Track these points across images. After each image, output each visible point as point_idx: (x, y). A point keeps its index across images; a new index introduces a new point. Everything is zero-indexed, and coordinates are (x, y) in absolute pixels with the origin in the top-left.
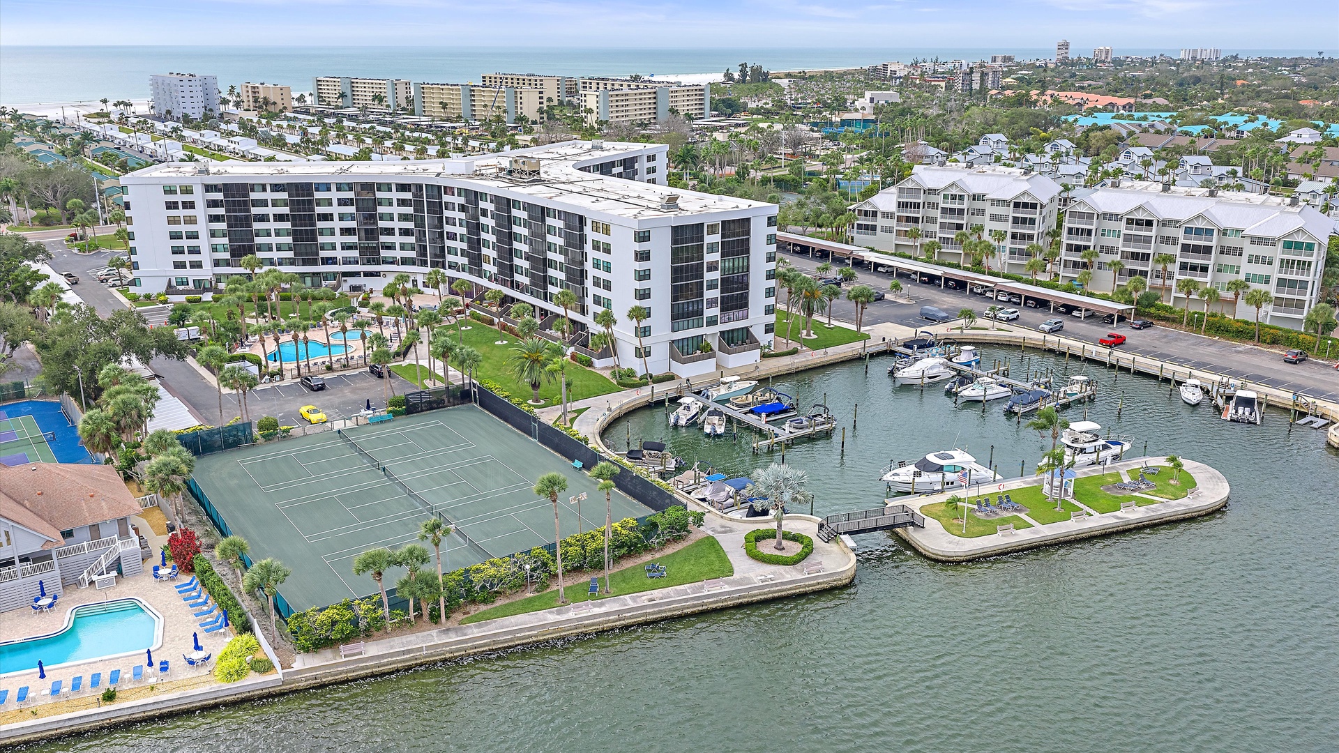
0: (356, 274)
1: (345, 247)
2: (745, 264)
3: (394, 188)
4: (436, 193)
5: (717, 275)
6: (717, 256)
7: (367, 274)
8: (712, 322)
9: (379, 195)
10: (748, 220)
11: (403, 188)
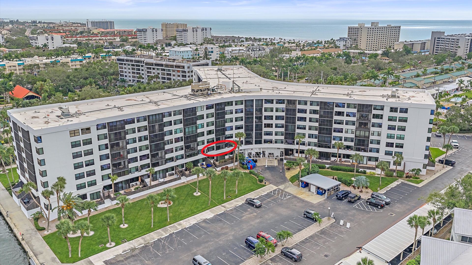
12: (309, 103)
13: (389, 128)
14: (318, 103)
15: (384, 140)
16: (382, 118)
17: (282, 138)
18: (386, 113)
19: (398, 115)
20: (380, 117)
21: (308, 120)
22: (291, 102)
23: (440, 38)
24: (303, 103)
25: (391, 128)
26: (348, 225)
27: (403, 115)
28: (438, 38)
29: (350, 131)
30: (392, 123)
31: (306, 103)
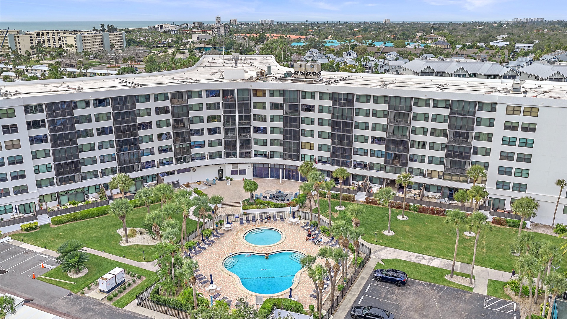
0: (171, 173)
1: (162, 150)
3: (204, 94)
4: (246, 95)
7: (180, 171)
9: (191, 101)
11: (212, 93)
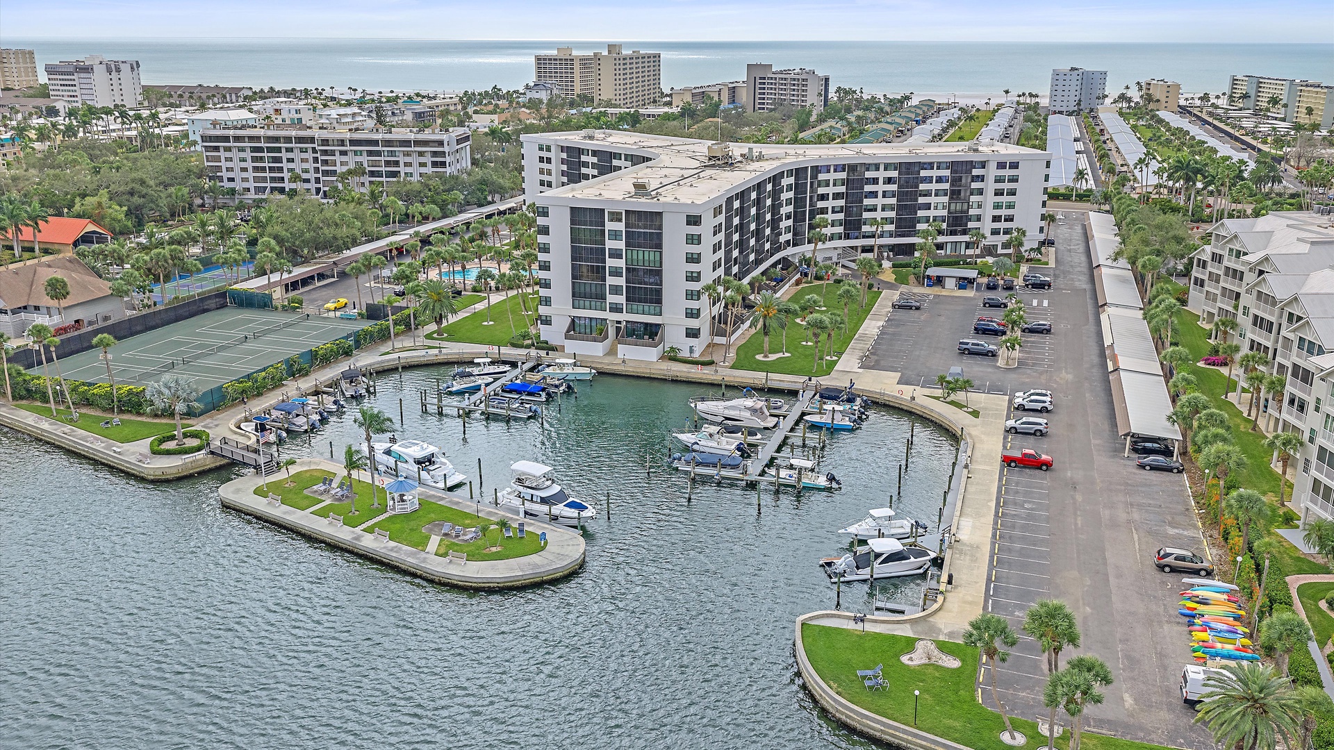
2: (658, 258)
5: (621, 263)
6: (621, 245)
8: (616, 309)
10: (660, 214)
12: (882, 167)
13: (996, 194)
14: (896, 167)
15: (989, 212)
16: (983, 181)
17: (840, 229)
18: (992, 172)
19: (1007, 172)
20: (981, 178)
21: (880, 194)
22: (852, 168)
23: (764, 78)
24: (874, 168)
25: (998, 193)
26: (1046, 303)
27: (1013, 172)
28: (761, 78)
29: (940, 206)
30: (1000, 186)
31: (877, 168)
